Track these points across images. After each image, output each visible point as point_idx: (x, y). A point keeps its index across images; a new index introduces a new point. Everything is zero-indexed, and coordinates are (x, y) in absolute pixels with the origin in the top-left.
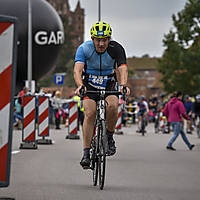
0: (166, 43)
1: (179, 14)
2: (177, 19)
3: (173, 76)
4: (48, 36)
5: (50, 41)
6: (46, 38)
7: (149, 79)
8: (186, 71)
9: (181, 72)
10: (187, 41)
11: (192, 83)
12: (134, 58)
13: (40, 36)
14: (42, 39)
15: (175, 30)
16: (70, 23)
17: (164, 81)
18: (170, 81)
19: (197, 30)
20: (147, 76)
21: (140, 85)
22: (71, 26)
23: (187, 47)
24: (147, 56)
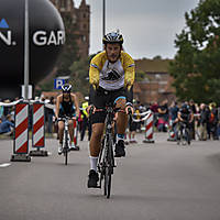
0: (178, 44)
1: (192, 12)
2: (191, 17)
3: (186, 80)
4: (48, 36)
5: (50, 42)
6: (45, 39)
7: (161, 83)
8: (200, 74)
9: (195, 75)
10: (201, 42)
11: (207, 88)
12: (144, 59)
13: (39, 36)
14: (41, 39)
15: (188, 30)
16: (74, 22)
17: (176, 85)
18: (182, 85)
19: (212, 29)
20: (158, 80)
21: (150, 90)
22: (75, 25)
23: (201, 49)
24: (158, 57)
